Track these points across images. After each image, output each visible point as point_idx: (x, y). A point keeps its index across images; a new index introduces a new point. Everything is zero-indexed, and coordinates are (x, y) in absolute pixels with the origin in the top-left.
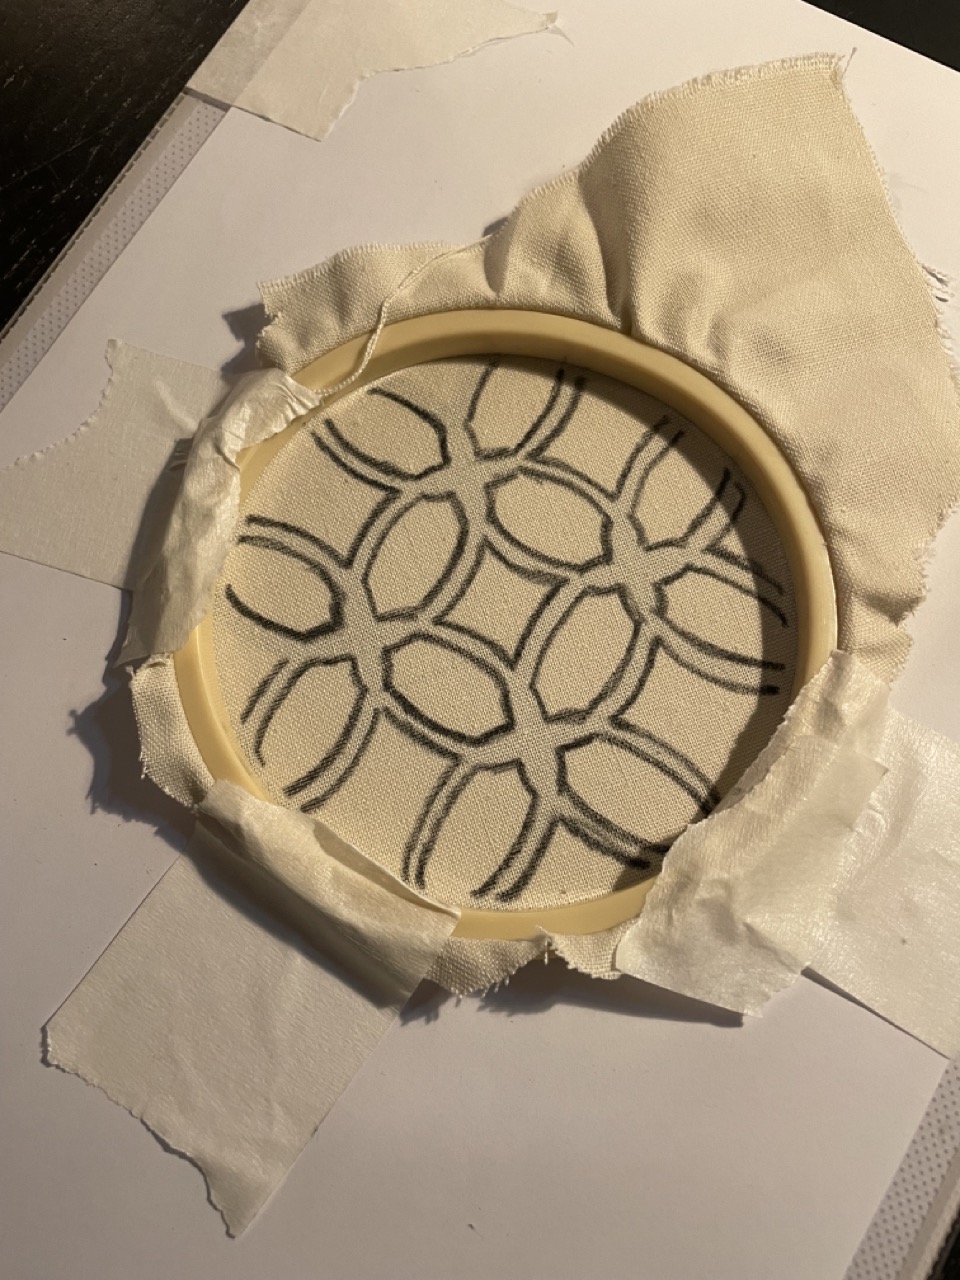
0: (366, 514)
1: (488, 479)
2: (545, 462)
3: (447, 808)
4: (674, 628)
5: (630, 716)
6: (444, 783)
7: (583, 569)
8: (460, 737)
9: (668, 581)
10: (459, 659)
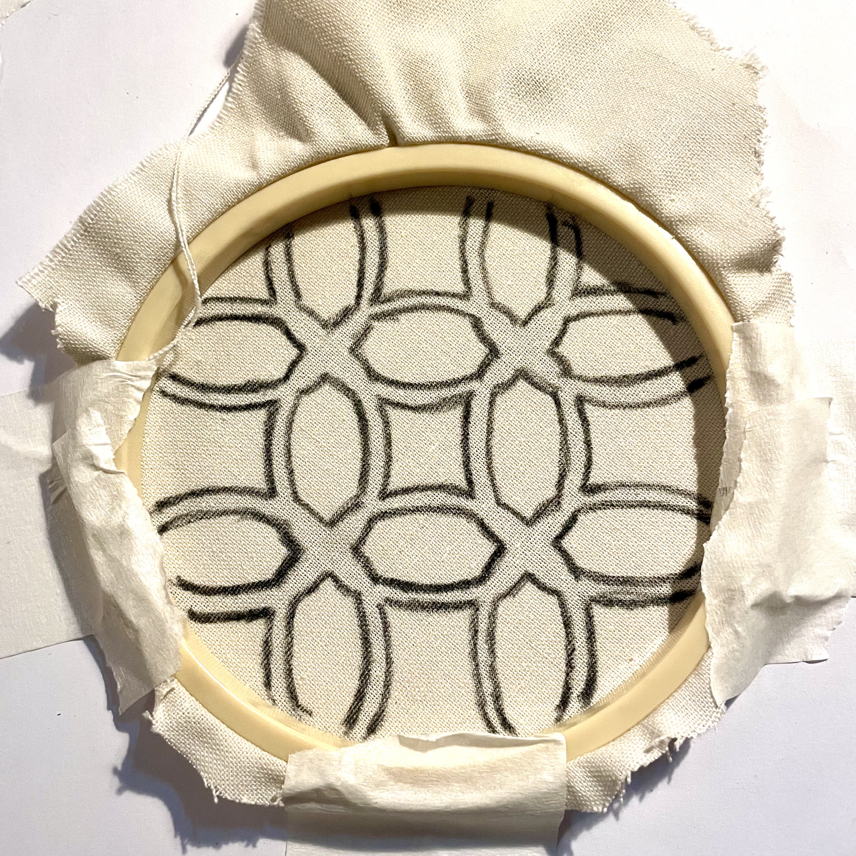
0: (260, 440)
1: (349, 343)
2: (389, 300)
3: (492, 651)
4: (586, 380)
5: (595, 478)
6: (476, 632)
7: (479, 374)
8: (465, 584)
9: (557, 342)
10: (421, 518)
